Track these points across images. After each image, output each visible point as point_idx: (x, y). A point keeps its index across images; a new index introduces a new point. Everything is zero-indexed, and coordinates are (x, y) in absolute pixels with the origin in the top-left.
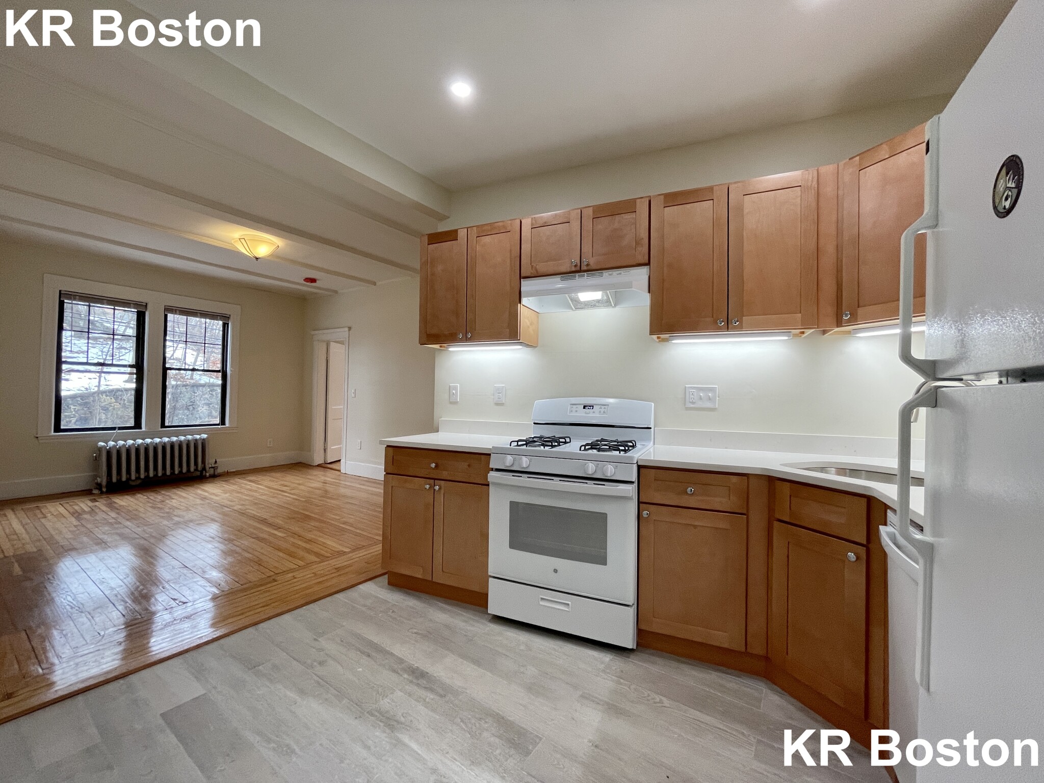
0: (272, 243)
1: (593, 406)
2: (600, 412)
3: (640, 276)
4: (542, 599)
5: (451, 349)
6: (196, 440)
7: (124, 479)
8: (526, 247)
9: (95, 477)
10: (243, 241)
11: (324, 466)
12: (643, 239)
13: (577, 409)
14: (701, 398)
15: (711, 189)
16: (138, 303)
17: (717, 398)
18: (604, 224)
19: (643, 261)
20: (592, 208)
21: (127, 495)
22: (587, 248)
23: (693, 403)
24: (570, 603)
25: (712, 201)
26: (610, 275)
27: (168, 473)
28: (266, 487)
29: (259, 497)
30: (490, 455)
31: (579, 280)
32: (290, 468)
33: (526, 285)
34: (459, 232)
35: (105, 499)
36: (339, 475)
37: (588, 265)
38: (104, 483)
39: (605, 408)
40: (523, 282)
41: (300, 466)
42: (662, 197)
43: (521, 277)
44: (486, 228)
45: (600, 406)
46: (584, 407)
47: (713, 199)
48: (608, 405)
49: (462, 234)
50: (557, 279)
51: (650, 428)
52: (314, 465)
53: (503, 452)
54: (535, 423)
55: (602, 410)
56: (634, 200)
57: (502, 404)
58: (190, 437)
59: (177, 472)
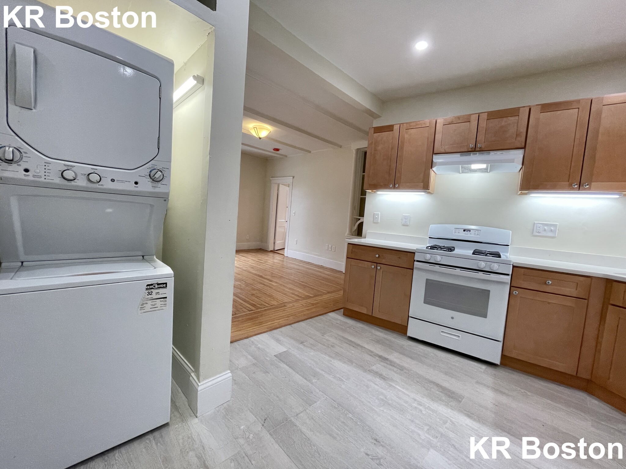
0: (268, 130)
1: (470, 230)
2: (475, 234)
3: (518, 155)
4: (442, 332)
5: (378, 193)
8: (438, 136)
10: (255, 129)
11: (273, 251)
12: (522, 132)
13: (459, 232)
14: (545, 230)
15: (578, 101)
17: (557, 231)
18: (496, 123)
19: (520, 146)
20: (486, 113)
22: (481, 137)
23: (539, 232)
24: (460, 335)
25: (578, 109)
26: (495, 154)
28: (252, 260)
29: (252, 264)
30: (414, 253)
31: (473, 157)
32: (257, 251)
33: (437, 159)
34: (394, 126)
36: (284, 257)
37: (480, 148)
39: (478, 232)
40: (434, 156)
41: (261, 250)
42: (540, 106)
43: (434, 153)
44: (412, 124)
45: (475, 231)
46: (464, 231)
47: (579, 108)
48: (481, 230)
49: (396, 128)
50: (458, 155)
51: (509, 245)
52: (269, 250)
53: (421, 252)
54: (429, 238)
55: (476, 233)
56: (519, 108)
57: (407, 226)
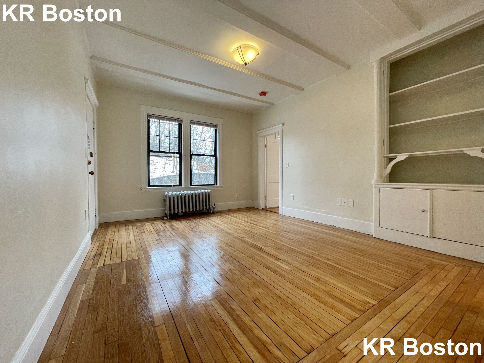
0: (256, 50)
6: (206, 193)
7: (176, 212)
9: (165, 210)
11: (265, 210)
16: (179, 119)
21: (178, 221)
27: (194, 210)
28: (243, 221)
35: (169, 222)
36: (279, 216)
38: (168, 214)
41: (252, 209)
52: (260, 209)
58: (203, 191)
59: (198, 210)
